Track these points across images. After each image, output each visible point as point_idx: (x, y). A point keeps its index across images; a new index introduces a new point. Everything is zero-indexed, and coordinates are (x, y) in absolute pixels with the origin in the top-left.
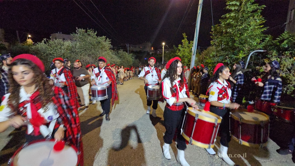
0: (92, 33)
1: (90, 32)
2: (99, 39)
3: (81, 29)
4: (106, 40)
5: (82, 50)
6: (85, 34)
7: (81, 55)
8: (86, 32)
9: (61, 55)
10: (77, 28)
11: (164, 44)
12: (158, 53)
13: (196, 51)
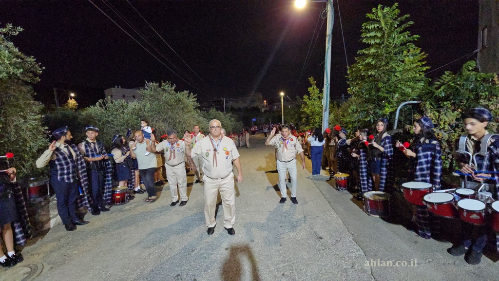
0: (169, 87)
1: (166, 86)
2: (179, 95)
3: (153, 83)
4: (189, 96)
5: (154, 113)
6: (159, 89)
7: (152, 121)
8: (160, 86)
9: (124, 123)
10: (146, 82)
11: (282, 94)
12: (275, 109)
13: (328, 105)
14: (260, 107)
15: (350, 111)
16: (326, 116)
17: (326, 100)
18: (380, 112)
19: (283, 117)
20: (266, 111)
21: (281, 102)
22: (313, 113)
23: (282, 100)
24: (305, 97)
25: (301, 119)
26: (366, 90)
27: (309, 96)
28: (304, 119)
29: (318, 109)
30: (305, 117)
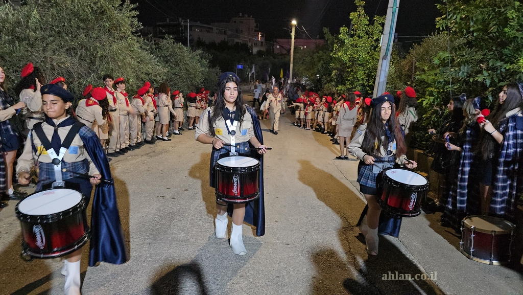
11: (294, 22)
12: (276, 52)
13: (391, 48)
16: (384, 69)
20: (260, 53)
23: (293, 34)
24: (343, 29)
25: (327, 71)
27: (350, 29)
30: (337, 69)
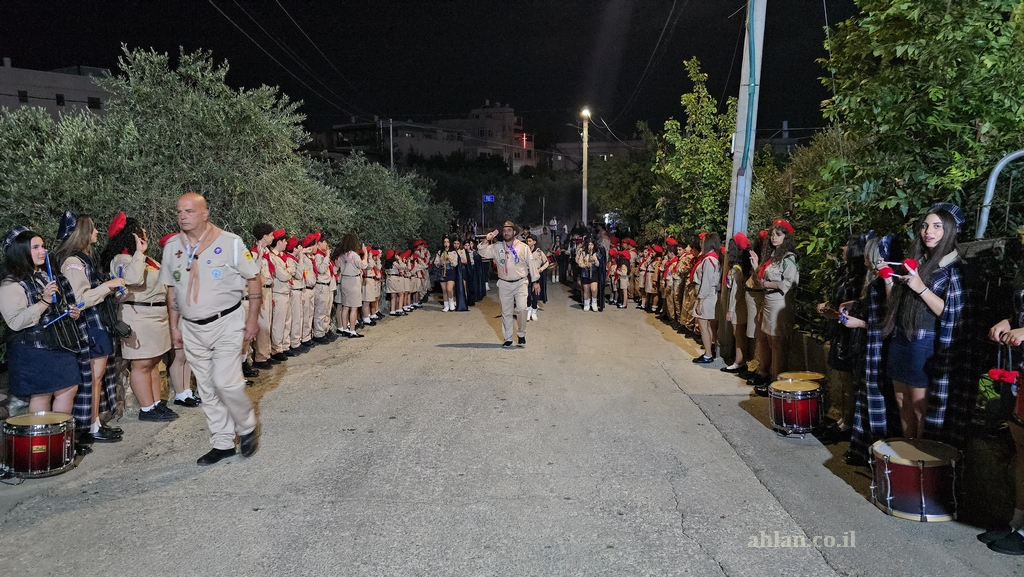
1: (195, 64)
2: (243, 99)
3: (148, 51)
4: (275, 106)
6: (171, 76)
8: (173, 64)
9: (45, 192)
10: (123, 47)
11: (586, 113)
12: (556, 167)
13: (751, 155)
14: (506, 156)
15: (826, 176)
16: (742, 192)
17: (742, 139)
18: (933, 182)
19: (585, 191)
20: (525, 170)
21: (580, 139)
22: (692, 179)
23: (585, 134)
24: (670, 124)
25: (648, 200)
26: (884, 107)
27: (684, 124)
28: (661, 200)
29: (710, 167)
30: (666, 195)
